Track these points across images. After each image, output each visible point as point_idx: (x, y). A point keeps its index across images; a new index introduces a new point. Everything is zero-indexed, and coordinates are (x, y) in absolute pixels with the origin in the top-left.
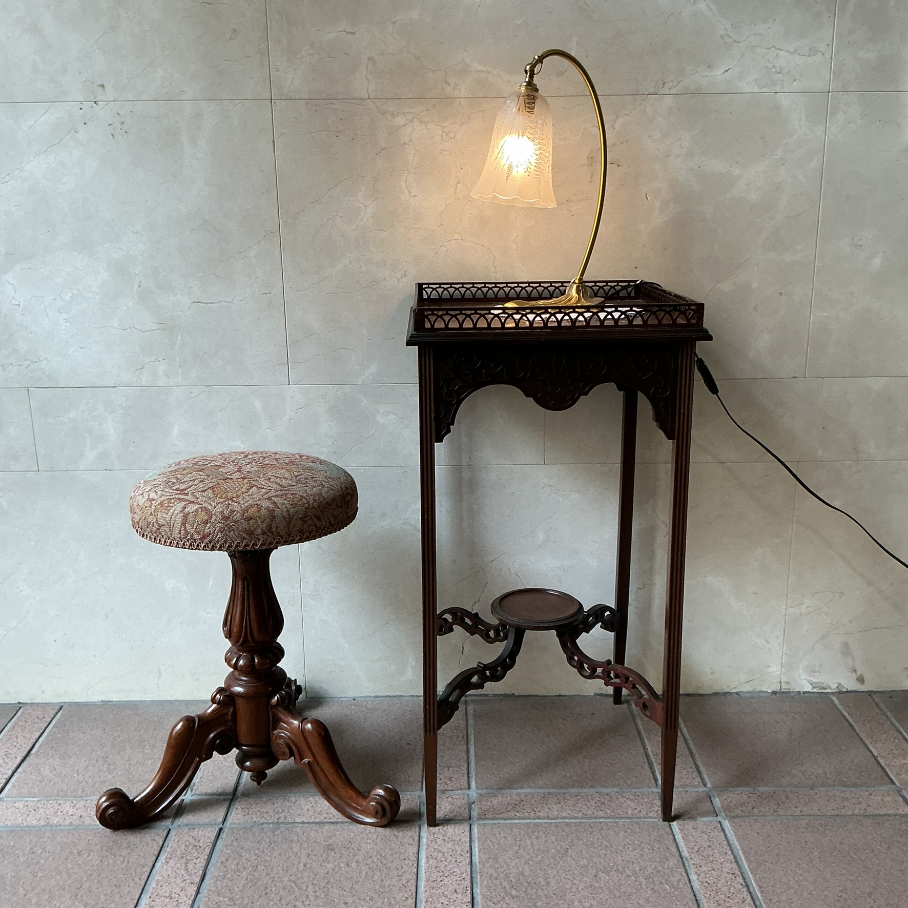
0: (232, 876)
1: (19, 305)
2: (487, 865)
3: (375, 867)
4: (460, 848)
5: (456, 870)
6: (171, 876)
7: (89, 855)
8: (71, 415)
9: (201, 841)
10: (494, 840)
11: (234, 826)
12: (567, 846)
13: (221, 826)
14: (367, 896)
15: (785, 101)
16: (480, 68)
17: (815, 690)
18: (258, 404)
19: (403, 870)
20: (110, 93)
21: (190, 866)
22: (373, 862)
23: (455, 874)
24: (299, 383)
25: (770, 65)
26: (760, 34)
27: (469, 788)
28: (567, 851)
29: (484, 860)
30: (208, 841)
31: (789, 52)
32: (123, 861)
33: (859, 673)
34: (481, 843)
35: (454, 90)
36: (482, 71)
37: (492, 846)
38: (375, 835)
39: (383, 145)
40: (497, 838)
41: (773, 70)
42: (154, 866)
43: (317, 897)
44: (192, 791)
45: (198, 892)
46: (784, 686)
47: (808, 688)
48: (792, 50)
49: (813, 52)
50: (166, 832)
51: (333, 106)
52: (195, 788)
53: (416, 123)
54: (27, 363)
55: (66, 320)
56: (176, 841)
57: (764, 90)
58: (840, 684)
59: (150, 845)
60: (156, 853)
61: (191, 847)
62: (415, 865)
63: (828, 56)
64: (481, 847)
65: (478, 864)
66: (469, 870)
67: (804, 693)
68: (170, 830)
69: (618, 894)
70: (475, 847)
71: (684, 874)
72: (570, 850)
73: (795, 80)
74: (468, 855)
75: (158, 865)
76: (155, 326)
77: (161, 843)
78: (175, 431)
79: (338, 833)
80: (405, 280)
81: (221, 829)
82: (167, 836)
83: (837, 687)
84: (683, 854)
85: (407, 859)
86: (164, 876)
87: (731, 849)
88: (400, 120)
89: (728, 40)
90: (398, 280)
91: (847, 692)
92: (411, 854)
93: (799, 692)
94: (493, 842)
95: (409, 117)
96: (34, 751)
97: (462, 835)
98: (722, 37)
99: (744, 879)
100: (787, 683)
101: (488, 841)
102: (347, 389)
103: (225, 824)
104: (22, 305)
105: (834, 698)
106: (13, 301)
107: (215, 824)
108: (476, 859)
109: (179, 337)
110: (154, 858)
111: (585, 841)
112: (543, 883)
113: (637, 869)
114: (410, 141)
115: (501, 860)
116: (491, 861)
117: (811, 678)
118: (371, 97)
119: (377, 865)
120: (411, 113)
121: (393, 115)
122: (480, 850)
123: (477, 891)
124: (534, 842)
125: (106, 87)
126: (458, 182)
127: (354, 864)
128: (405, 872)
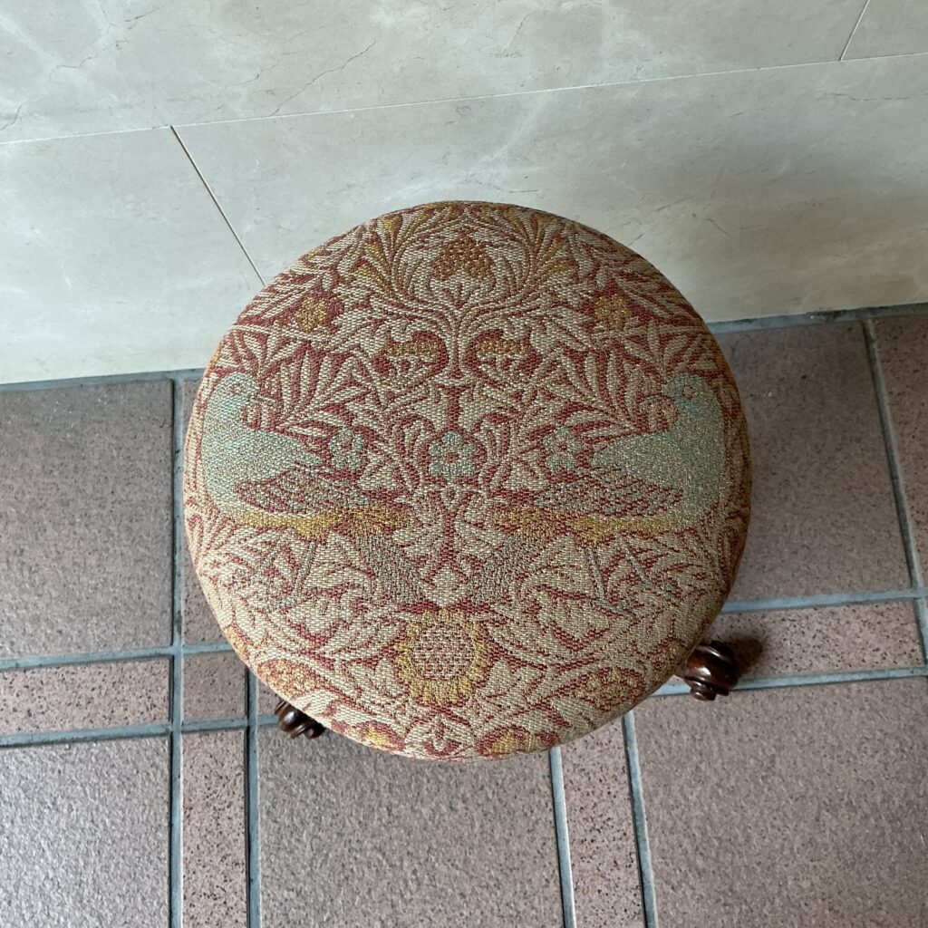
0: (290, 842)
2: (656, 801)
3: (492, 811)
4: (611, 760)
5: (611, 814)
6: (202, 848)
9: (226, 764)
10: (662, 741)
11: (264, 721)
12: (774, 751)
13: (245, 723)
14: (490, 878)
19: (533, 818)
21: (224, 823)
22: (488, 799)
23: (610, 823)
28: (773, 760)
29: (651, 789)
30: (236, 763)
32: (124, 820)
34: (641, 748)
37: (659, 754)
40: (665, 735)
42: (171, 825)
43: (419, 884)
44: (180, 630)
45: (249, 881)
50: (167, 741)
52: (182, 624)
60: (166, 797)
61: (214, 779)
62: (550, 806)
64: (643, 758)
65: (642, 798)
66: (629, 812)
68: (172, 736)
70: (634, 758)
72: (777, 759)
74: (625, 778)
75: (176, 824)
77: (167, 773)
82: (171, 753)
85: (537, 791)
86: (192, 849)
92: (541, 779)
94: (660, 746)
101: (653, 742)
103: (251, 718)
108: (638, 785)
111: (800, 735)
112: (740, 838)
115: (675, 788)
116: (661, 791)
119: (495, 808)
122: (643, 766)
127: (460, 805)
128: (537, 823)
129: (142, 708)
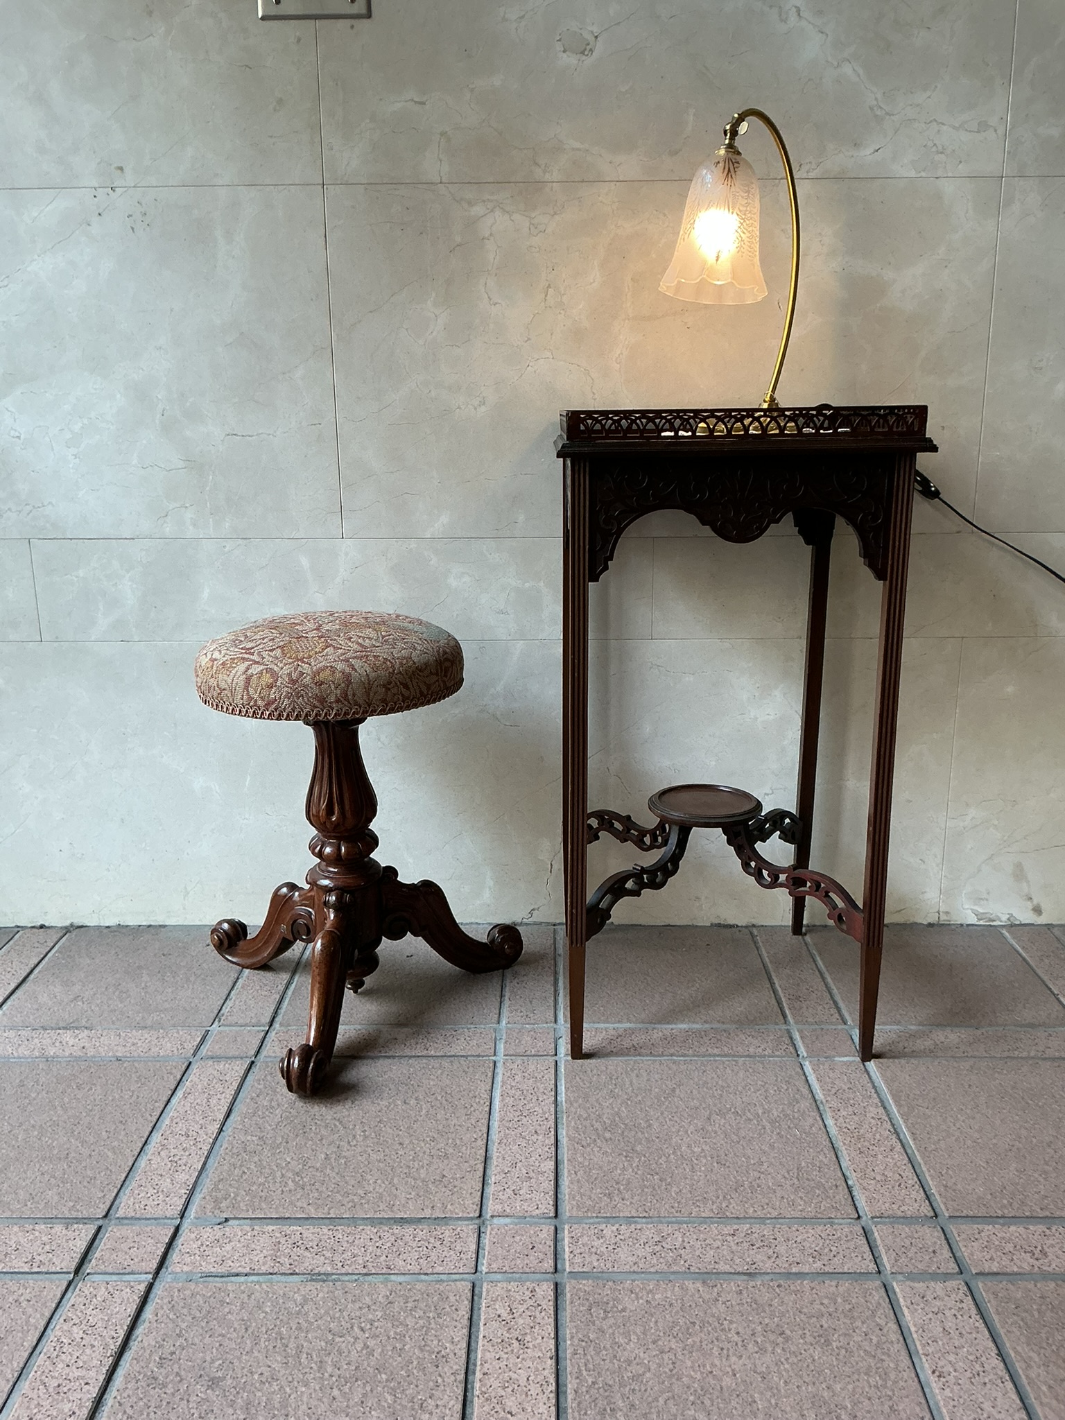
0: (263, 1113)
1: (19, 437)
2: (575, 1105)
3: (439, 1105)
4: (542, 1086)
5: (536, 1109)
6: (189, 1112)
7: (91, 1089)
8: (81, 573)
9: (228, 1074)
10: (585, 1078)
11: (269, 1059)
12: (675, 1086)
13: (253, 1059)
14: (427, 1136)
15: (948, 188)
16: (577, 145)
17: (981, 923)
18: (305, 561)
19: (472, 1109)
20: (130, 178)
21: (213, 1101)
22: (436, 1099)
23: (535, 1113)
24: (355, 536)
25: (930, 144)
26: (918, 105)
27: (556, 1021)
28: (674, 1090)
29: (572, 1099)
30: (237, 1074)
31: (954, 128)
32: (131, 1096)
33: (1035, 902)
34: (568, 1081)
35: (544, 172)
36: (579, 149)
37: (581, 1084)
38: (440, 1071)
39: (458, 239)
40: (588, 1076)
41: (934, 149)
42: (169, 1101)
43: (366, 1137)
44: (219, 1021)
45: (221, 1130)
46: (943, 918)
47: (972, 920)
48: (957, 125)
49: (983, 126)
50: (186, 1064)
51: (397, 193)
52: (223, 1018)
53: (498, 213)
54: (29, 508)
55: (75, 456)
56: (197, 1074)
57: (923, 174)
58: (1011, 915)
59: (166, 1079)
60: (173, 1087)
61: (215, 1081)
62: (488, 1103)
63: (1001, 131)
64: (568, 1085)
65: (564, 1103)
66: (552, 1109)
67: (968, 925)
68: (190, 1063)
69: (735, 1138)
70: (561, 1085)
71: (818, 1119)
72: (677, 1091)
73: (960, 162)
74: (553, 1093)
75: (174, 1101)
76: (181, 464)
77: (179, 1077)
78: (206, 593)
79: (394, 1068)
80: (483, 409)
81: (253, 1062)
82: (186, 1070)
83: (1009, 919)
84: (817, 1098)
85: (478, 1097)
86: (181, 1112)
87: (876, 1092)
88: (478, 210)
89: (878, 112)
90: (475, 409)
91: (1021, 925)
92: (483, 1091)
93: (962, 925)
94: (583, 1081)
95: (490, 205)
96: (32, 976)
97: (546, 1072)
98: (871, 108)
99: (893, 1125)
100: (947, 913)
101: (577, 1078)
102: (413, 544)
103: (258, 1058)
104: (22, 437)
105: (1004, 932)
106: (12, 433)
107: (247, 1057)
108: (562, 1097)
109: (211, 477)
110: (170, 1093)
111: (696, 1080)
112: (643, 1125)
113: (760, 1112)
114: (491, 235)
115: (592, 1099)
116: (580, 1101)
117: (976, 908)
118: (443, 180)
119: (441, 1104)
120: (492, 201)
121: (470, 204)
122: (567, 1089)
123: (563, 1133)
124: (634, 1081)
125: (125, 170)
126: (549, 286)
127: (413, 1102)
128: (474, 1111)
129: (175, 1050)
